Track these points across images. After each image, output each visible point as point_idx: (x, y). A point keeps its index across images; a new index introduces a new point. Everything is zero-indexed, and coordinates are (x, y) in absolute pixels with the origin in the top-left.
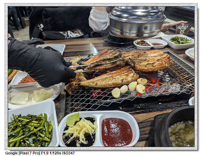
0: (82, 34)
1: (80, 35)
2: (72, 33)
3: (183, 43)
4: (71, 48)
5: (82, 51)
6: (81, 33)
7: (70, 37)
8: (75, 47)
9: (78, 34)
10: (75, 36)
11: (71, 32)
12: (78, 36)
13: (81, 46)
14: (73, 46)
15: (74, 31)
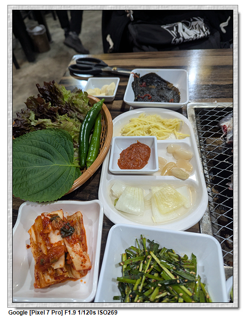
0: (208, 32)
6: (204, 31)
11: (184, 27)
12: (198, 36)
15: (190, 23)
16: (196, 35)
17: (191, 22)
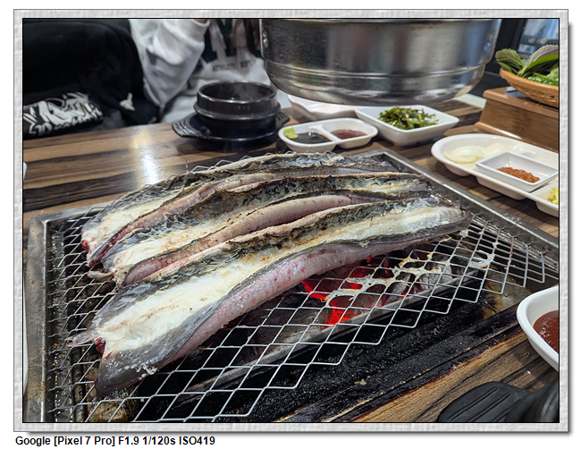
0: (96, 113)
1: (88, 117)
2: (56, 110)
3: (416, 126)
4: (56, 172)
5: (102, 180)
6: (90, 110)
7: (48, 125)
8: (70, 165)
9: (82, 114)
10: (69, 120)
11: (52, 107)
12: (80, 119)
13: (96, 161)
14: (62, 164)
15: (63, 102)
16: (76, 118)
17: (65, 100)
